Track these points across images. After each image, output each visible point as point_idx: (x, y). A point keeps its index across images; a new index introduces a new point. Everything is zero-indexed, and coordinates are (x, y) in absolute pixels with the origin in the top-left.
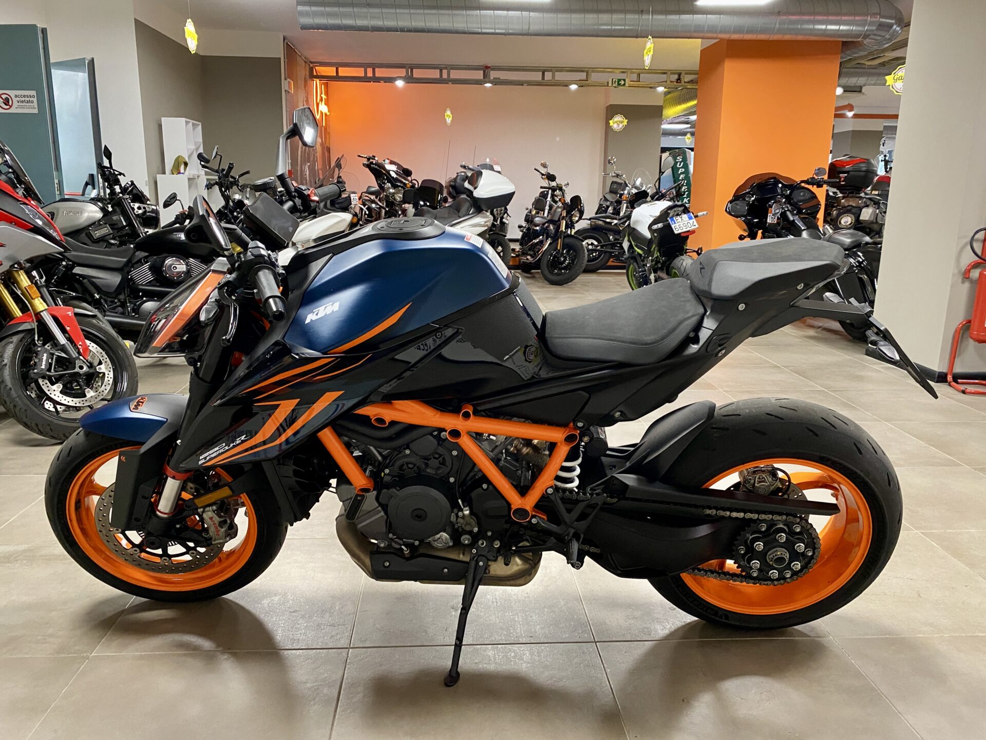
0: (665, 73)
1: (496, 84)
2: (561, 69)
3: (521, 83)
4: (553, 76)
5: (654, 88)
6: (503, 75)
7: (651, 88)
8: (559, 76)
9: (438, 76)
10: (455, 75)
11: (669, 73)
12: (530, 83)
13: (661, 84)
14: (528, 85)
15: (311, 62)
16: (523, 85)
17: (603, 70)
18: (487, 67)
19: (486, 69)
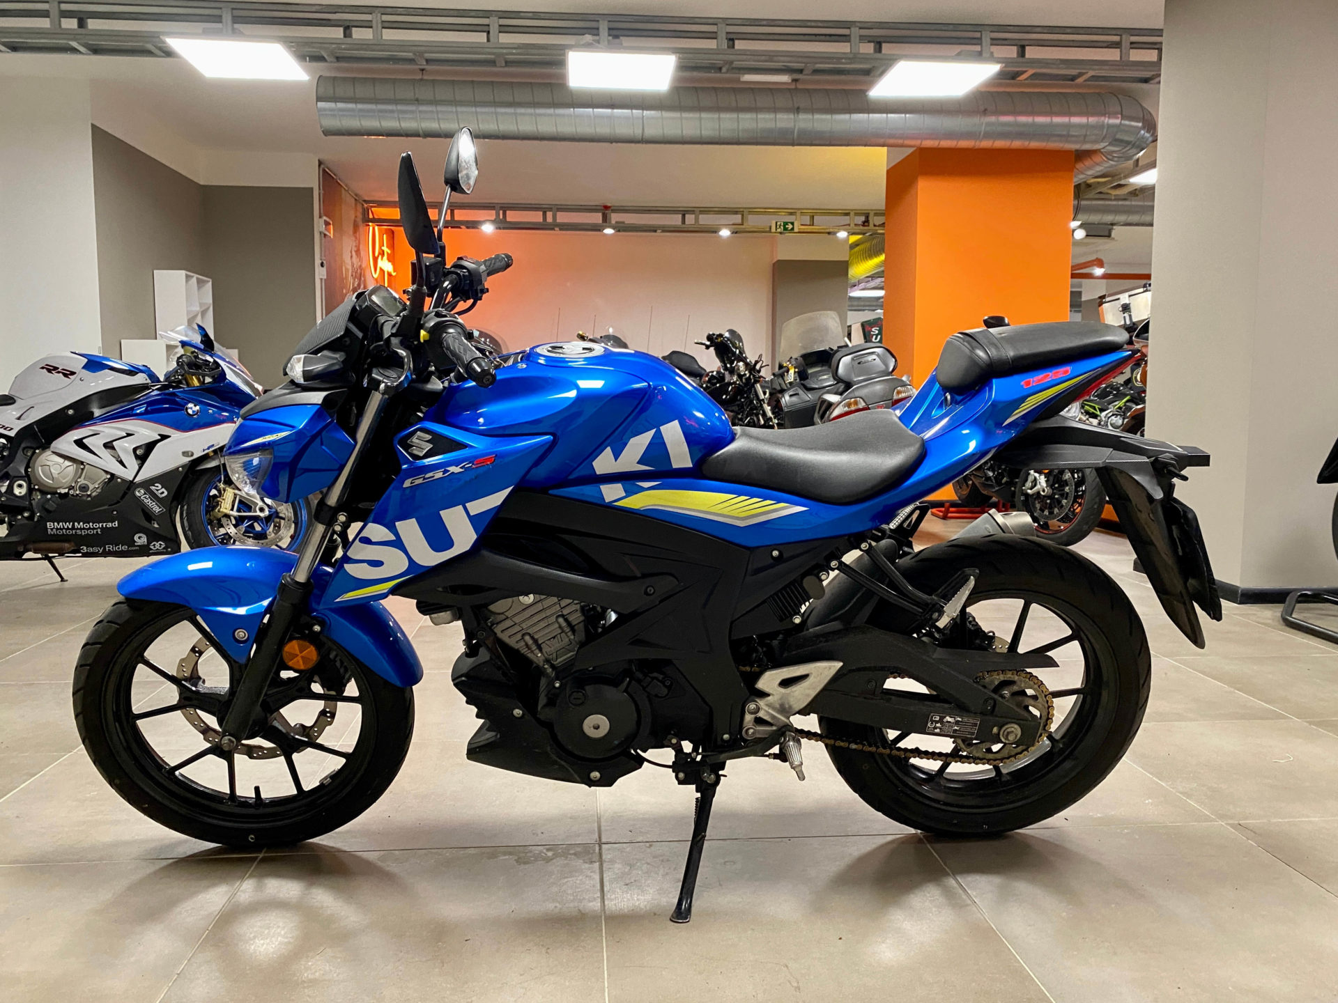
0: (847, 214)
1: (619, 231)
2: (706, 211)
3: (653, 229)
4: (697, 219)
5: (835, 233)
6: (630, 219)
7: (829, 233)
8: (705, 220)
9: (542, 221)
10: (562, 218)
11: (852, 213)
12: (666, 229)
13: (844, 227)
14: (663, 231)
15: (365, 201)
16: (655, 231)
17: (764, 211)
18: (606, 207)
19: (605, 210)
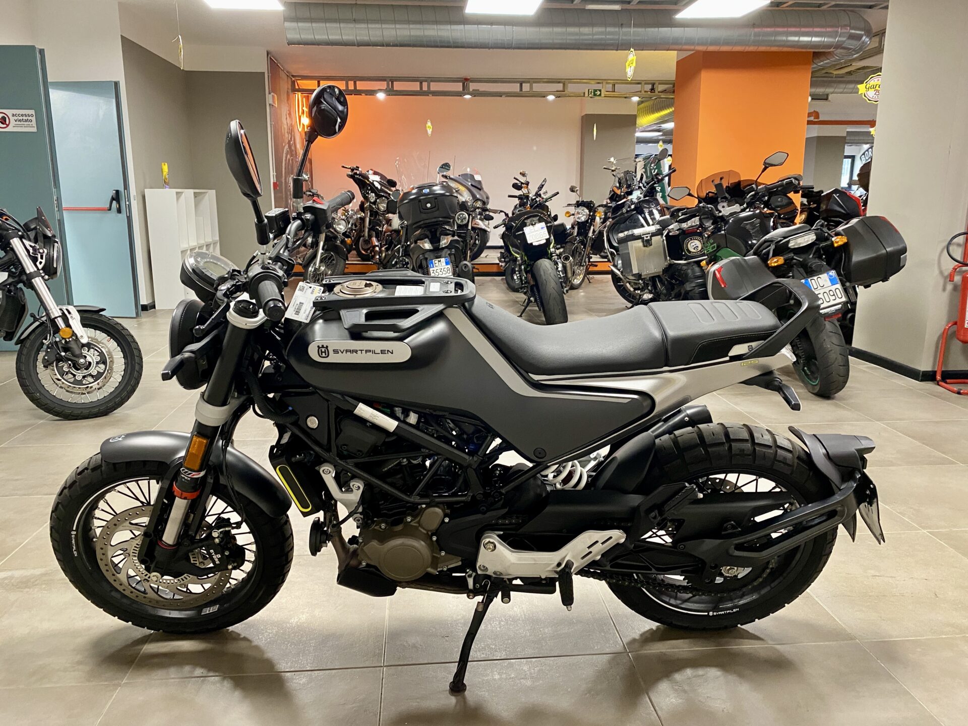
0: (639, 83)
1: (475, 96)
2: (538, 81)
3: (499, 94)
4: (531, 87)
5: (630, 98)
6: (483, 87)
7: (625, 98)
8: (537, 88)
9: (419, 89)
10: (435, 87)
11: (643, 83)
12: (508, 95)
13: (635, 94)
14: (506, 96)
15: (293, 76)
16: (501, 96)
17: (580, 81)
18: (466, 80)
